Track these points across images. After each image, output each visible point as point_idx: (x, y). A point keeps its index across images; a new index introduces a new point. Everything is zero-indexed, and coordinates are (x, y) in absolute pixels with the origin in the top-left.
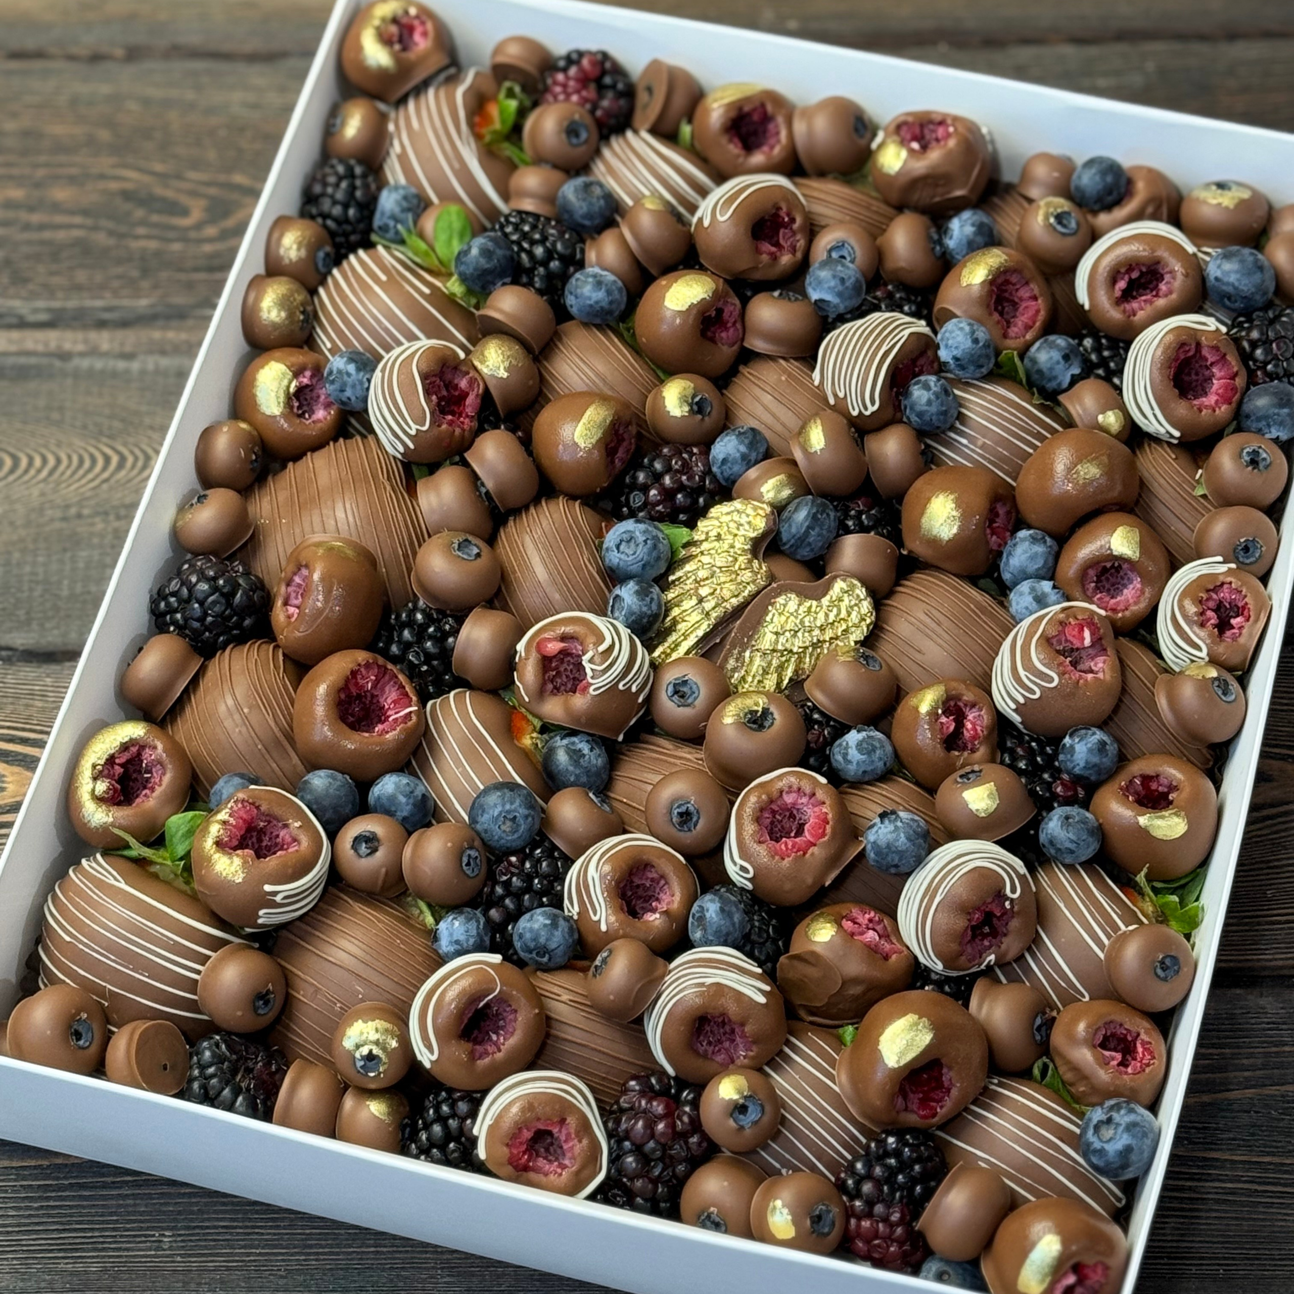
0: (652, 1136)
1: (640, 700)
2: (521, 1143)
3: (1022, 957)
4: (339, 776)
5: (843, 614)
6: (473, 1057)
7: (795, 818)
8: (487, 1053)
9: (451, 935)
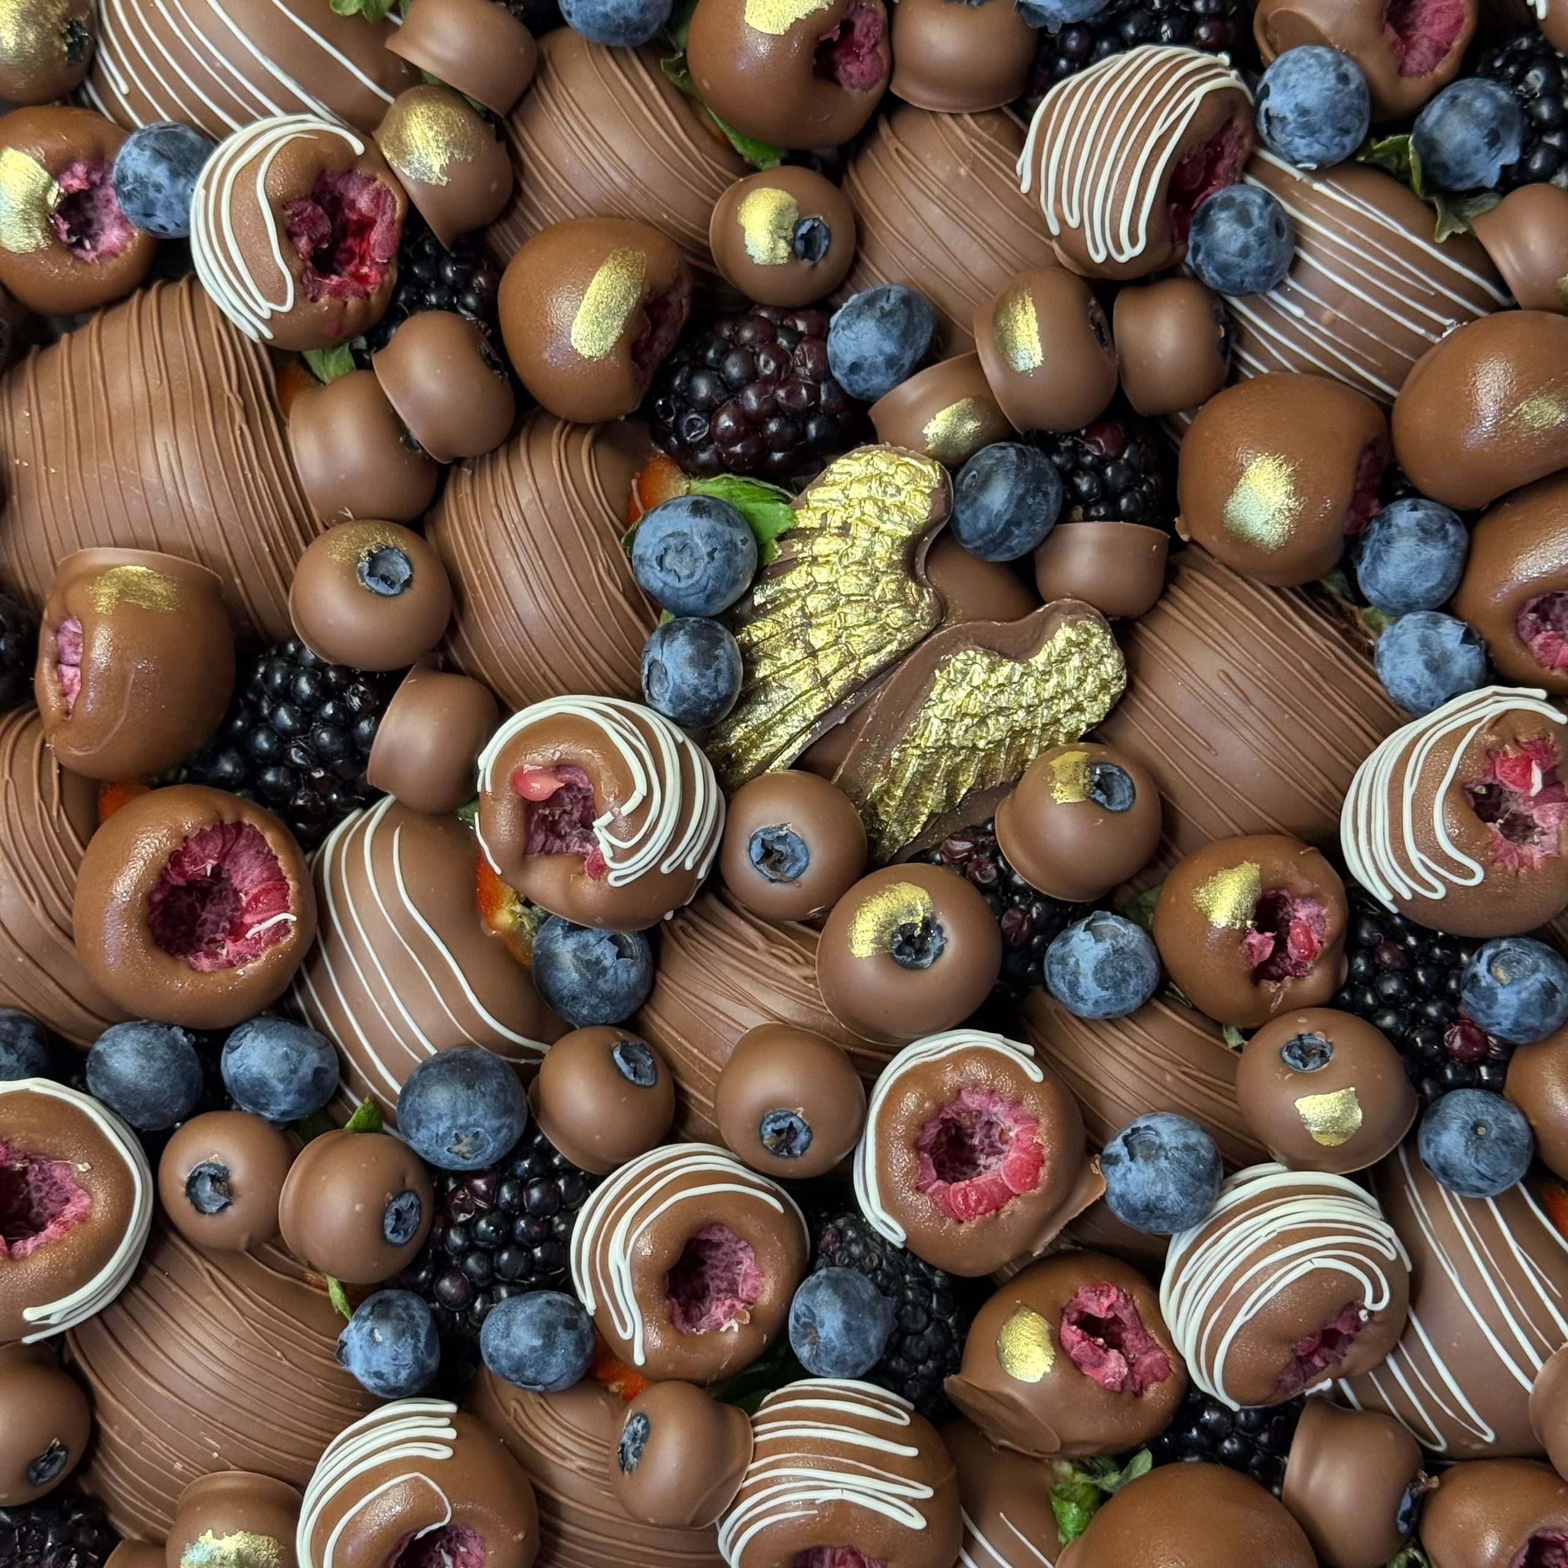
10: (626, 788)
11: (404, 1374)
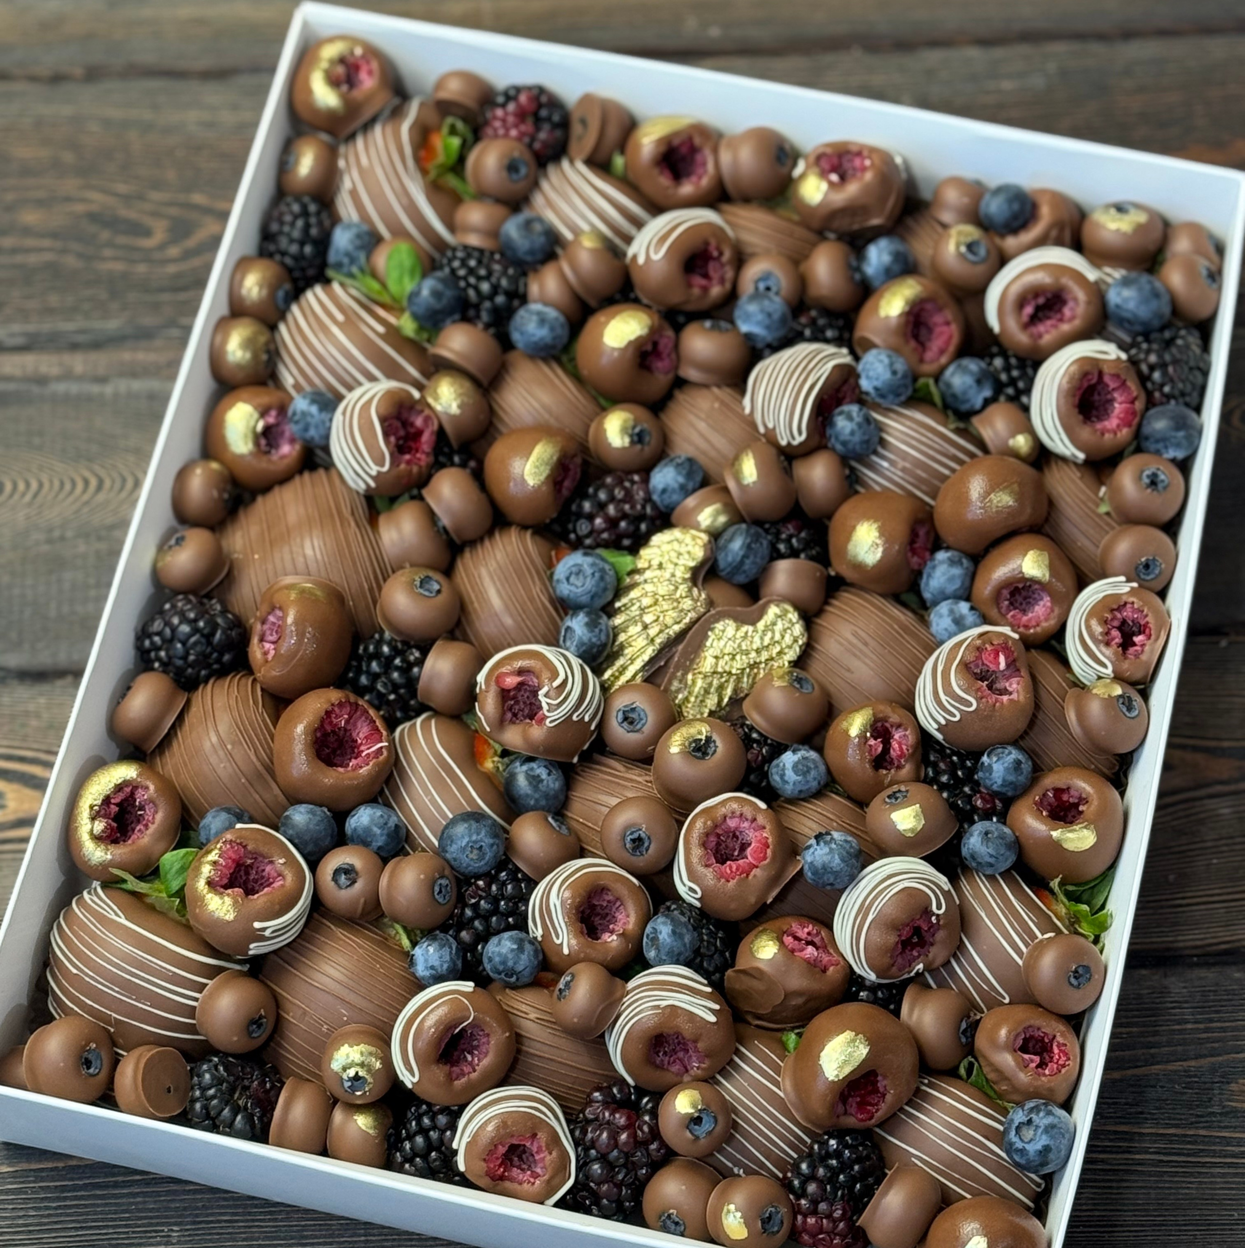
0: (616, 1146)
1: (593, 727)
2: (497, 1158)
3: (949, 962)
4: (318, 810)
5: (777, 637)
6: (450, 1078)
7: (737, 838)
8: (464, 1075)
9: (426, 961)
10: (555, 674)
11: (445, 966)
